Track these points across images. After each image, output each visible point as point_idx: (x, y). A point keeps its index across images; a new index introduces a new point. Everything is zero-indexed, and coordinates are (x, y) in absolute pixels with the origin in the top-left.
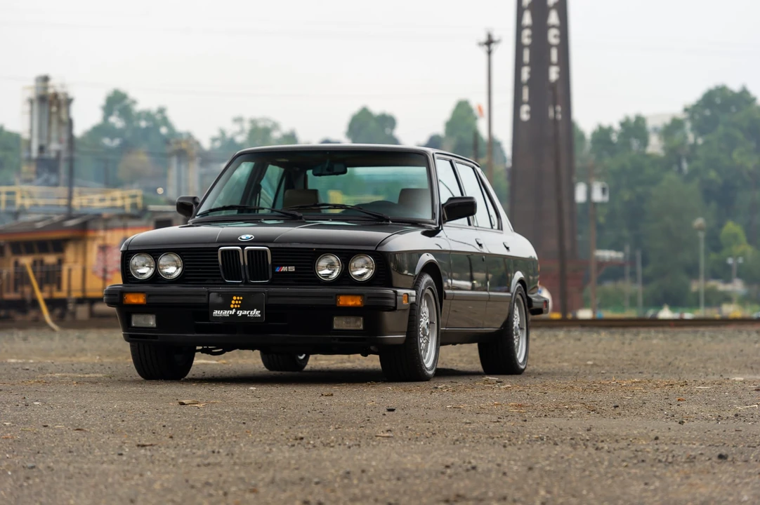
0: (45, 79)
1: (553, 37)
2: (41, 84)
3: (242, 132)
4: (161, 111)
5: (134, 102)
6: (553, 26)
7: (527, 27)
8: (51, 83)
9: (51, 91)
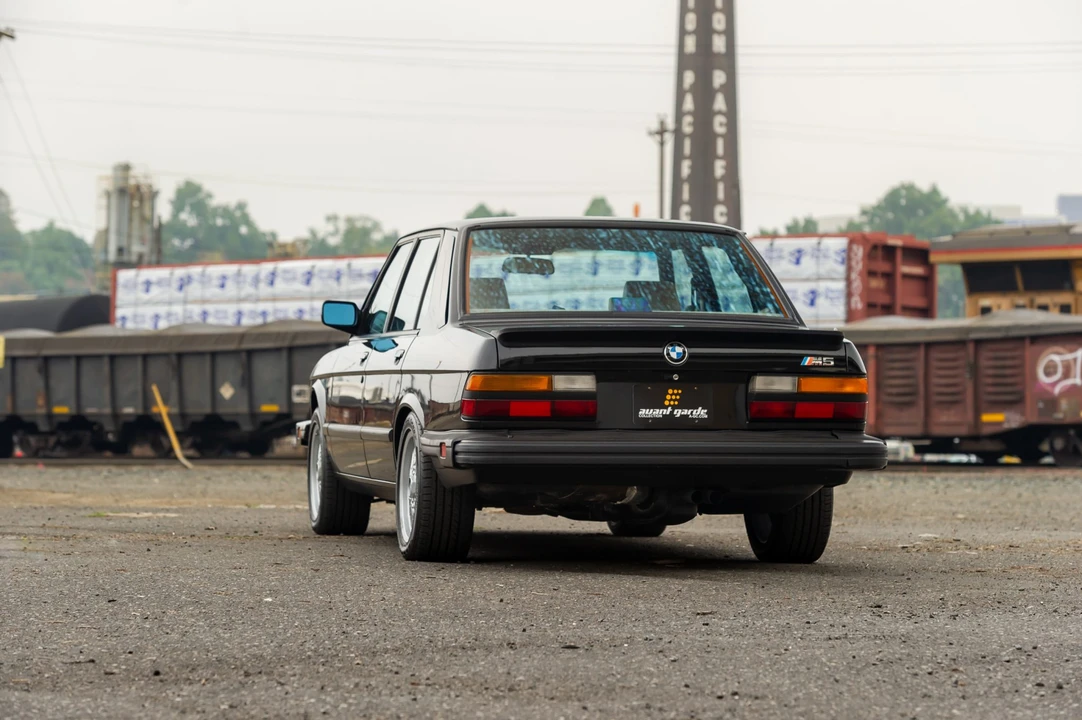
0: (126, 168)
1: (719, 125)
2: (120, 174)
3: (336, 232)
4: (241, 206)
5: (210, 196)
6: (720, 113)
7: (689, 113)
8: (132, 173)
9: (132, 182)
